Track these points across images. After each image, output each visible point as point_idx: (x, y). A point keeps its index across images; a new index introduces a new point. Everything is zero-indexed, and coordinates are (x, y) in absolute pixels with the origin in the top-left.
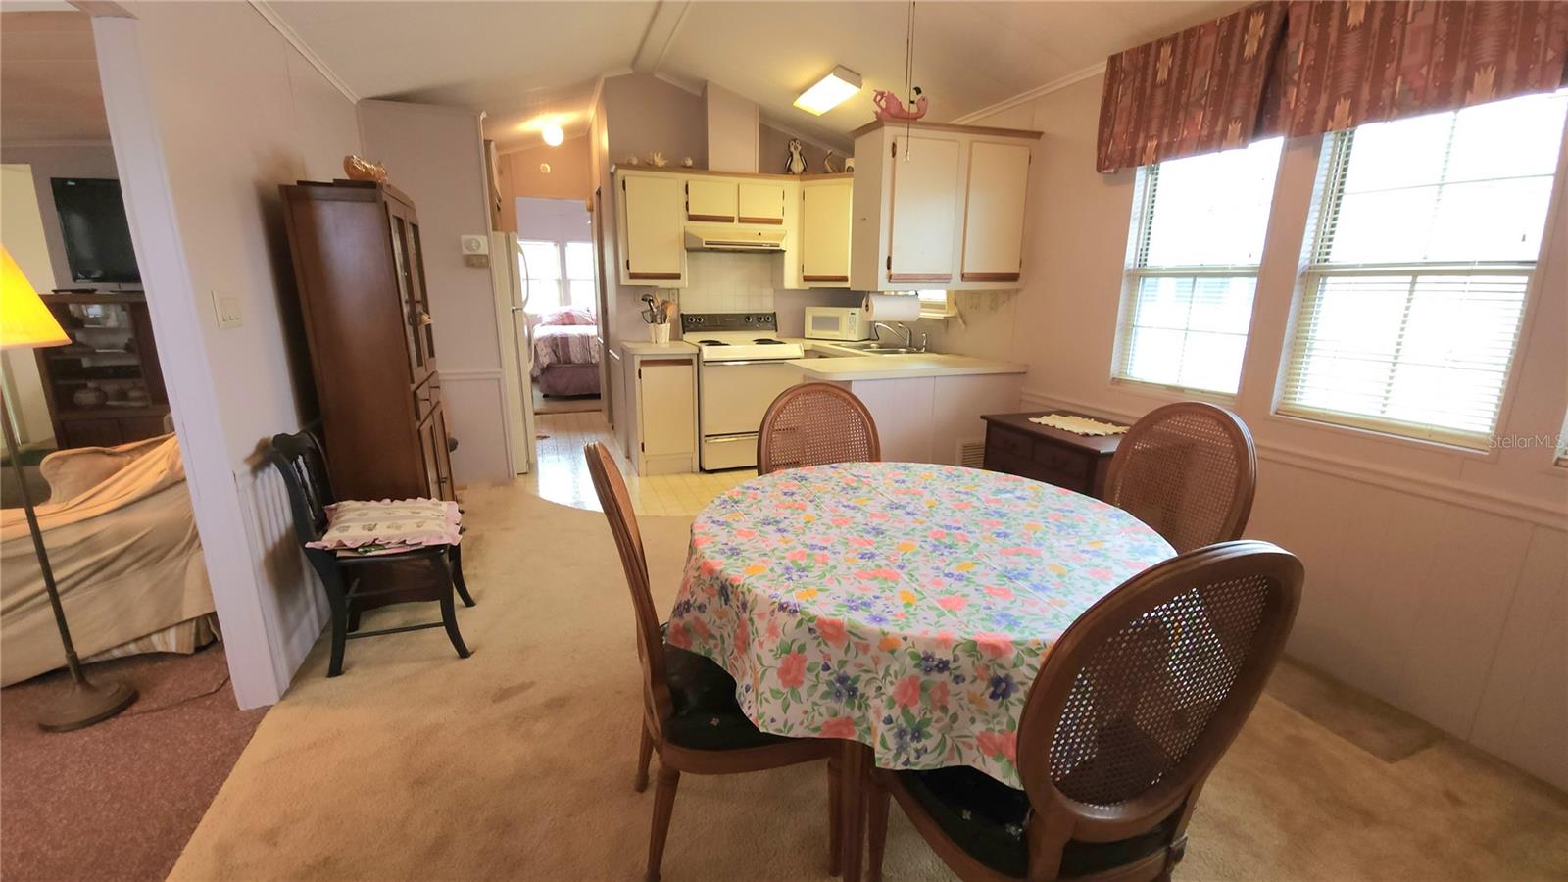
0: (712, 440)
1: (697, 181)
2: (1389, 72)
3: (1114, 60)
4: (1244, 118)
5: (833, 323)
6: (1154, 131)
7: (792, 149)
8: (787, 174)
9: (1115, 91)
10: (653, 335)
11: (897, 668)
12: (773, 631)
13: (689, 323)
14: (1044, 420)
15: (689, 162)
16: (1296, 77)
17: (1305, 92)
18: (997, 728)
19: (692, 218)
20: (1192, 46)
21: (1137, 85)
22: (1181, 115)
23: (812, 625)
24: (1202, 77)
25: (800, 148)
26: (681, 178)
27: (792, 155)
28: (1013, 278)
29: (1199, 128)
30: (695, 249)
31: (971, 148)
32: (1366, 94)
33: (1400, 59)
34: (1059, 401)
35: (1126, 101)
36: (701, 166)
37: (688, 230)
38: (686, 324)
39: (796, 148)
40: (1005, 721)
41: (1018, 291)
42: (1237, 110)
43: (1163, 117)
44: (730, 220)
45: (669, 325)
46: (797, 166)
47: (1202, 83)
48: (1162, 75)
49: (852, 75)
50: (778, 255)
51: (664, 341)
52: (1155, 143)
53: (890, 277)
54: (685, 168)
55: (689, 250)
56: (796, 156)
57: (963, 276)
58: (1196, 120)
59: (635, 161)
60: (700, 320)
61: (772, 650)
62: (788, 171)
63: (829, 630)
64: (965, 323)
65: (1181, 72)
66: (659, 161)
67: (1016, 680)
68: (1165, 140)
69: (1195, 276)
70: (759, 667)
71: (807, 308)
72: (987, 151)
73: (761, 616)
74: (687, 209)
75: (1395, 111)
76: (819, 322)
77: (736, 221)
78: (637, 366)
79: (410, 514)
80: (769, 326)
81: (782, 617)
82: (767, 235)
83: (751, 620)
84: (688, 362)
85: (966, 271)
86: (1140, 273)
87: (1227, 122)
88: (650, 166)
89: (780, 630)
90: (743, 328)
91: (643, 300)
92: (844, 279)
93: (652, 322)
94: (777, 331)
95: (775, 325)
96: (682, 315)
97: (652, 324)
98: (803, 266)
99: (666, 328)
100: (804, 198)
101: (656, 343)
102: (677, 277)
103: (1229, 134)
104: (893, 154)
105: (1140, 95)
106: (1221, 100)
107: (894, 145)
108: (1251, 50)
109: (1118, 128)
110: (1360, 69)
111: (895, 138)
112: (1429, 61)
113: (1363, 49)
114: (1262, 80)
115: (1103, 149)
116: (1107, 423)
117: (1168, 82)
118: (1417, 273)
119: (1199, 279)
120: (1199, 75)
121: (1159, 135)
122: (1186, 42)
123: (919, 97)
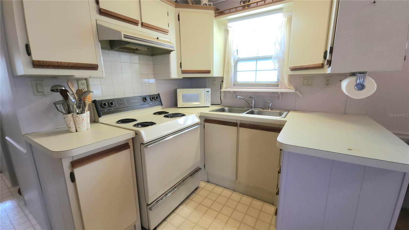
10: (72, 124)
13: (102, 108)
19: (102, 13)
38: (100, 109)
60: (111, 104)
74: (97, 3)
77: (140, 25)
78: (67, 170)
80: (157, 103)
82: (161, 40)
84: (123, 147)
90: (143, 106)
91: (52, 91)
92: (209, 72)
93: (69, 112)
94: (162, 105)
95: (161, 101)
96: (94, 102)
97: (70, 115)
98: (181, 63)
99: (87, 115)
100: (179, 20)
101: (76, 131)
102: (94, 67)
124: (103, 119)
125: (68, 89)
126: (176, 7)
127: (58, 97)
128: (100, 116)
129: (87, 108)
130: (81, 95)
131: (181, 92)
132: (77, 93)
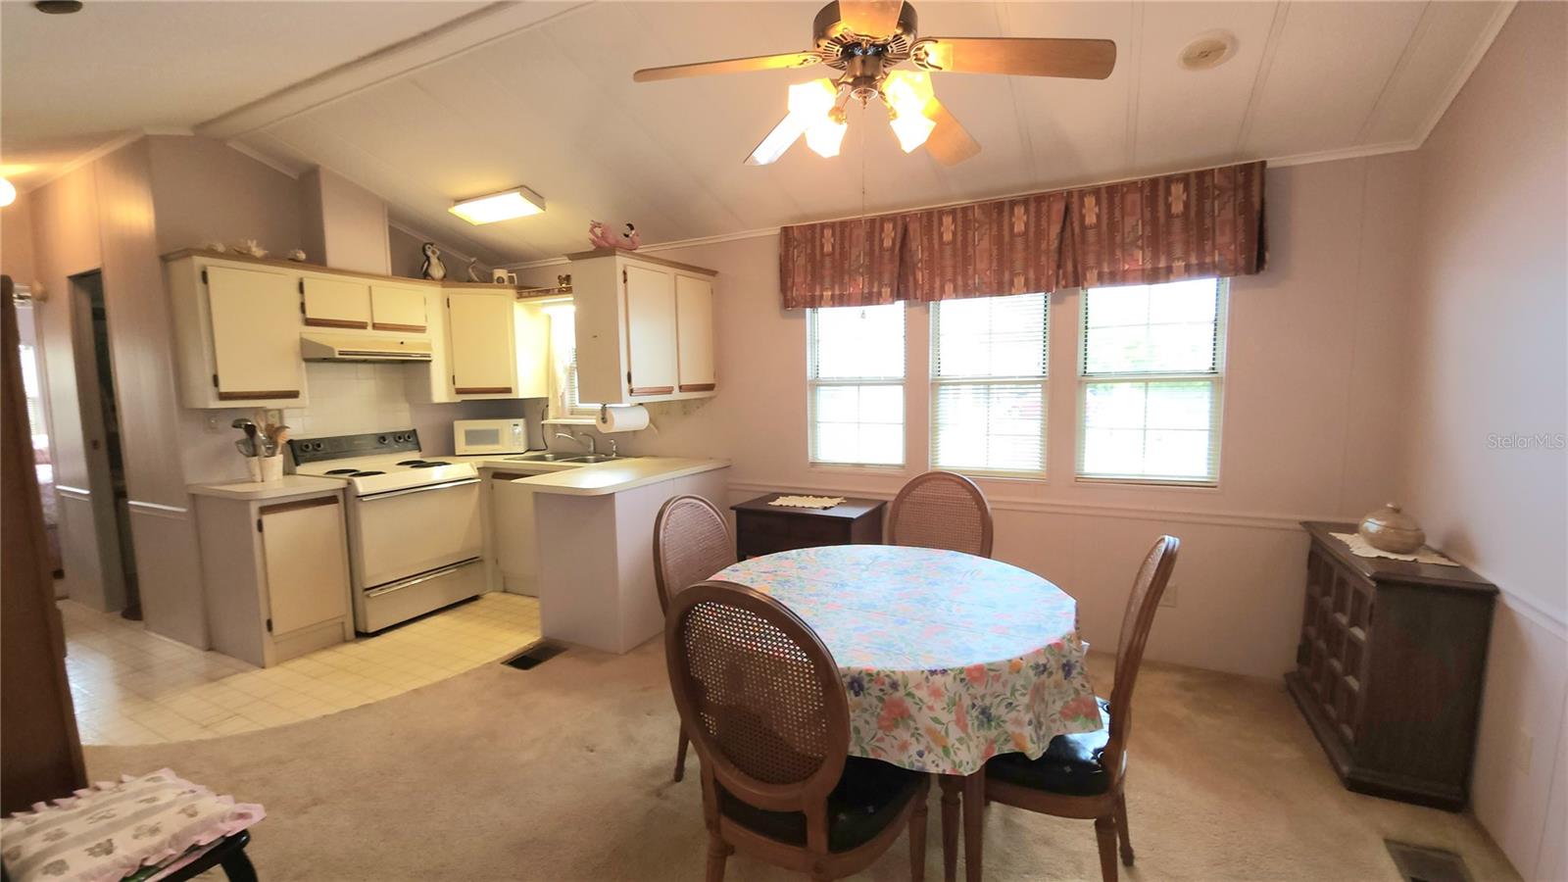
0: (374, 594)
1: (313, 279)
2: (971, 272)
3: (786, 230)
4: (891, 285)
5: (492, 437)
6: (827, 282)
7: (429, 253)
8: (425, 278)
9: (791, 252)
10: (257, 471)
11: (1022, 682)
12: (936, 693)
13: (302, 452)
14: (781, 501)
15: (302, 256)
16: (920, 265)
17: (926, 276)
18: (1070, 699)
19: (309, 322)
20: (847, 234)
21: (809, 251)
22: (846, 278)
23: (963, 676)
24: (858, 254)
25: (438, 253)
26: (293, 274)
27: (428, 258)
28: (709, 387)
29: (861, 287)
30: (316, 358)
31: (676, 279)
32: (960, 282)
33: (975, 265)
34: (769, 486)
35: (801, 261)
36: (317, 259)
37: (305, 336)
38: (298, 453)
39: (434, 252)
40: (1072, 691)
41: (714, 397)
42: (886, 278)
43: (833, 277)
44: (362, 326)
45: (282, 456)
46: (437, 271)
47: (858, 257)
48: (828, 248)
49: (536, 197)
50: (425, 365)
51: (275, 478)
52: (830, 293)
53: (631, 391)
54: (294, 262)
55: (307, 360)
56: (434, 260)
57: (680, 387)
58: (858, 282)
59: (221, 248)
60: (319, 446)
61: (944, 709)
62: (426, 276)
63: (976, 674)
64: (657, 428)
65: (842, 247)
66: (258, 252)
67: (1073, 661)
68: (837, 292)
69: (859, 385)
70: (938, 727)
71: (456, 423)
72: (688, 284)
73: (918, 686)
74: (303, 311)
75: (977, 294)
76: (473, 437)
77: (370, 328)
78: (254, 516)
79: (144, 806)
80: (410, 445)
81: (938, 679)
82: (411, 345)
83: (909, 694)
84: (330, 500)
85: (682, 384)
86: (817, 384)
87: (880, 286)
88: (244, 256)
89: (943, 689)
90: (377, 450)
91: (234, 426)
92: (508, 390)
93: (255, 455)
94: (420, 451)
95: (418, 444)
96: (290, 442)
97: (256, 458)
98: (454, 377)
99: (278, 460)
100: (449, 306)
101: (263, 481)
102: (294, 395)
103: (883, 294)
104: (625, 281)
105: (811, 258)
106: (873, 271)
107: (625, 273)
108: (887, 243)
109: (798, 280)
110: (954, 267)
111: (625, 266)
112: (990, 268)
113: (954, 256)
114: (897, 264)
115: (789, 293)
116: (822, 497)
117: (833, 253)
118: (989, 384)
119: (861, 387)
120: (855, 252)
121: (832, 288)
122: (842, 229)
123: (633, 232)
124: (302, 469)
125: (255, 424)
126: (443, 287)
127: (241, 434)
128: (297, 464)
129: (279, 449)
130: (273, 432)
131: (461, 427)
132: (266, 429)
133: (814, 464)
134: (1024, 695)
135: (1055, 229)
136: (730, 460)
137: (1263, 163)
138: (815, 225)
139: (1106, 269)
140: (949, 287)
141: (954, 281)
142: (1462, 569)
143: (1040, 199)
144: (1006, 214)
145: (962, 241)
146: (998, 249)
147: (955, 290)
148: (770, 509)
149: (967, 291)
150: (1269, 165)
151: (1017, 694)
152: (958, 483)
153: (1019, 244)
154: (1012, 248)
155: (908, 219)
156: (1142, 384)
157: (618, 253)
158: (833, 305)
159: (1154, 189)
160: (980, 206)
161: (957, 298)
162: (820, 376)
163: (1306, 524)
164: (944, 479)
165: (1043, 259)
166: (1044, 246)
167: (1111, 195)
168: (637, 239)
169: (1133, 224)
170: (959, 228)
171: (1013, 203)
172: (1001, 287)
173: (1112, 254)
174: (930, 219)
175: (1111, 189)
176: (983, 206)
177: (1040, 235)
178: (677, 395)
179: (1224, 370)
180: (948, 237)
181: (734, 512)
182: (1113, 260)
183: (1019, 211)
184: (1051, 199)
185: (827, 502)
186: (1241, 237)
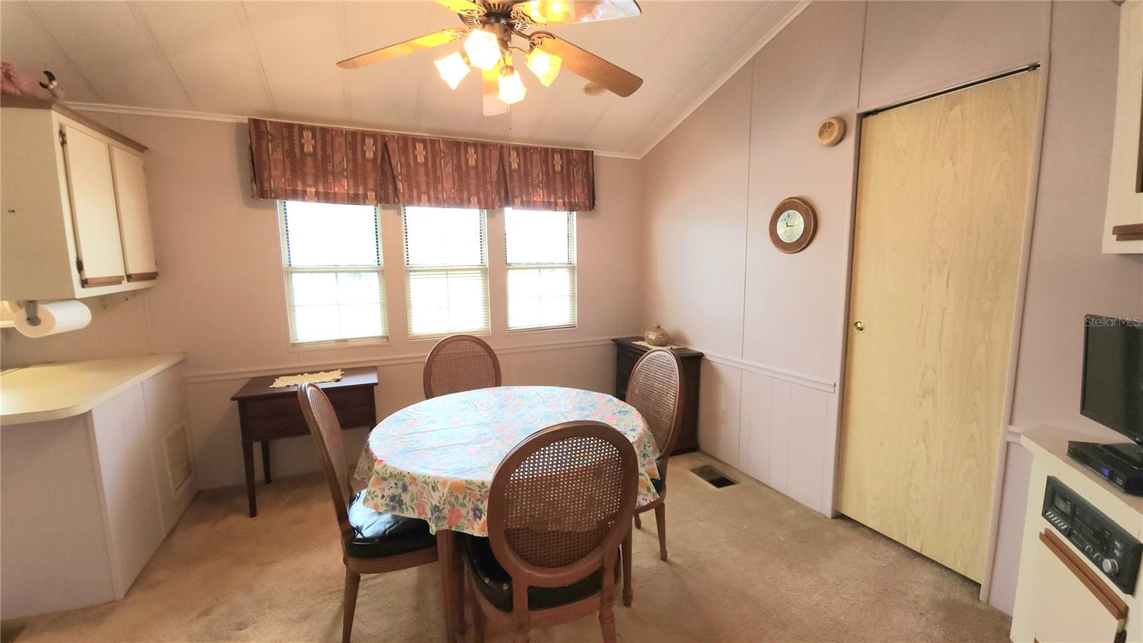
2: (440, 188)
3: (255, 122)
4: (375, 190)
6: (310, 180)
9: (263, 144)
16: (399, 177)
17: (406, 187)
20: (328, 138)
21: (286, 147)
22: (330, 177)
24: (341, 159)
28: (152, 276)
29: (346, 188)
31: (111, 151)
32: (432, 194)
33: (443, 184)
34: (246, 372)
35: (277, 155)
41: (158, 286)
42: (370, 184)
43: (316, 176)
47: (341, 162)
48: (308, 148)
52: (314, 189)
53: (82, 282)
57: (128, 277)
58: (343, 184)
65: (324, 151)
68: (321, 189)
69: (336, 272)
75: (445, 205)
85: (129, 273)
86: (291, 271)
87: (365, 190)
103: (369, 197)
104: (63, 143)
105: (290, 154)
106: (356, 174)
107: (62, 134)
108: (369, 155)
109: (274, 173)
110: (428, 183)
111: (61, 126)
112: (454, 188)
113: (427, 174)
114: (379, 174)
115: (266, 185)
116: (318, 372)
117: (314, 154)
118: (447, 270)
119: (339, 274)
120: (338, 157)
121: (316, 185)
122: (324, 135)
123: (55, 83)
133: (294, 345)
134: (650, 446)
135: (495, 168)
136: (184, 353)
137: (593, 152)
138: (293, 124)
139: (525, 199)
140: (424, 198)
141: (428, 194)
142: (685, 349)
143: (484, 146)
144: (463, 152)
145: (432, 165)
146: (458, 175)
147: (429, 200)
148: (269, 392)
149: (438, 201)
150: (594, 154)
151: (647, 448)
152: (473, 341)
153: (472, 172)
154: (468, 176)
155: (387, 139)
156: (537, 270)
157: (53, 106)
158: (319, 201)
159: (546, 154)
160: (443, 141)
161: (431, 206)
162: (292, 264)
163: (614, 340)
164: (462, 340)
165: (489, 188)
166: (488, 178)
167: (524, 152)
168: (60, 93)
169: (537, 173)
170: (430, 154)
171: (467, 145)
172: (461, 202)
173: (527, 190)
174: (407, 142)
175: (525, 149)
176: (446, 142)
177: (486, 170)
178: (126, 286)
179: (575, 262)
180: (421, 159)
181: (236, 402)
182: (528, 195)
183: (471, 151)
184: (491, 147)
185: (337, 374)
186: (586, 191)
